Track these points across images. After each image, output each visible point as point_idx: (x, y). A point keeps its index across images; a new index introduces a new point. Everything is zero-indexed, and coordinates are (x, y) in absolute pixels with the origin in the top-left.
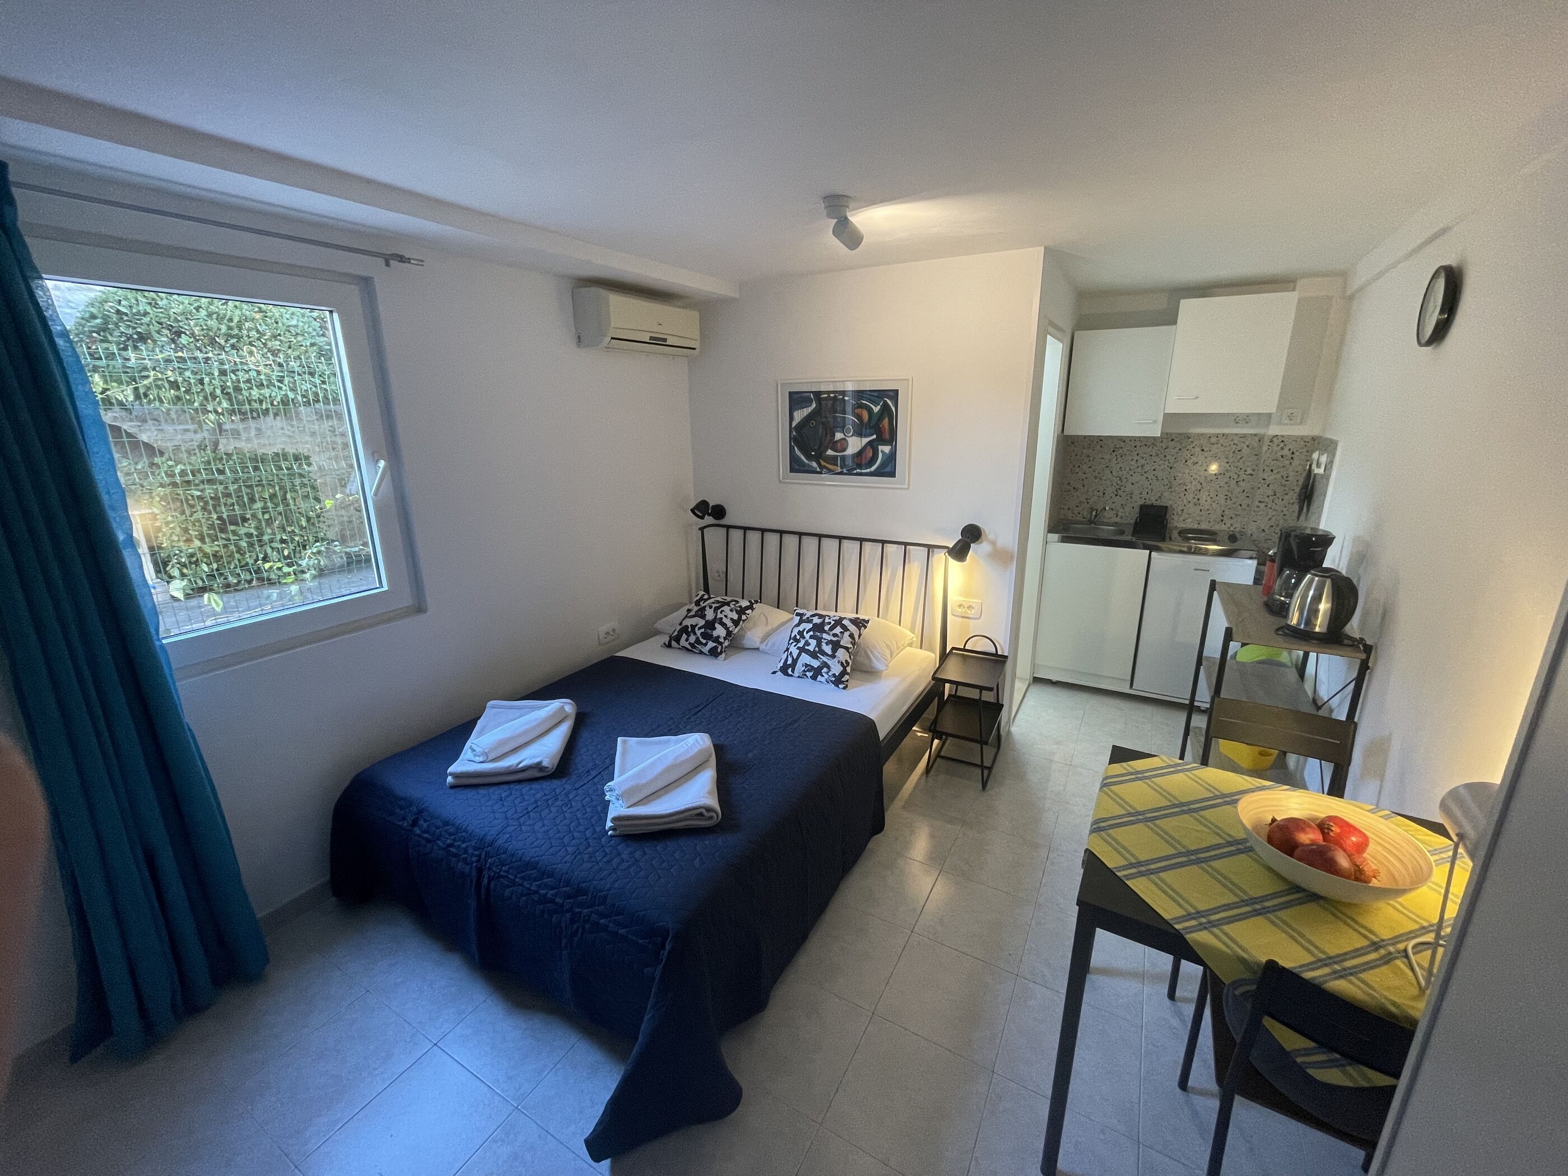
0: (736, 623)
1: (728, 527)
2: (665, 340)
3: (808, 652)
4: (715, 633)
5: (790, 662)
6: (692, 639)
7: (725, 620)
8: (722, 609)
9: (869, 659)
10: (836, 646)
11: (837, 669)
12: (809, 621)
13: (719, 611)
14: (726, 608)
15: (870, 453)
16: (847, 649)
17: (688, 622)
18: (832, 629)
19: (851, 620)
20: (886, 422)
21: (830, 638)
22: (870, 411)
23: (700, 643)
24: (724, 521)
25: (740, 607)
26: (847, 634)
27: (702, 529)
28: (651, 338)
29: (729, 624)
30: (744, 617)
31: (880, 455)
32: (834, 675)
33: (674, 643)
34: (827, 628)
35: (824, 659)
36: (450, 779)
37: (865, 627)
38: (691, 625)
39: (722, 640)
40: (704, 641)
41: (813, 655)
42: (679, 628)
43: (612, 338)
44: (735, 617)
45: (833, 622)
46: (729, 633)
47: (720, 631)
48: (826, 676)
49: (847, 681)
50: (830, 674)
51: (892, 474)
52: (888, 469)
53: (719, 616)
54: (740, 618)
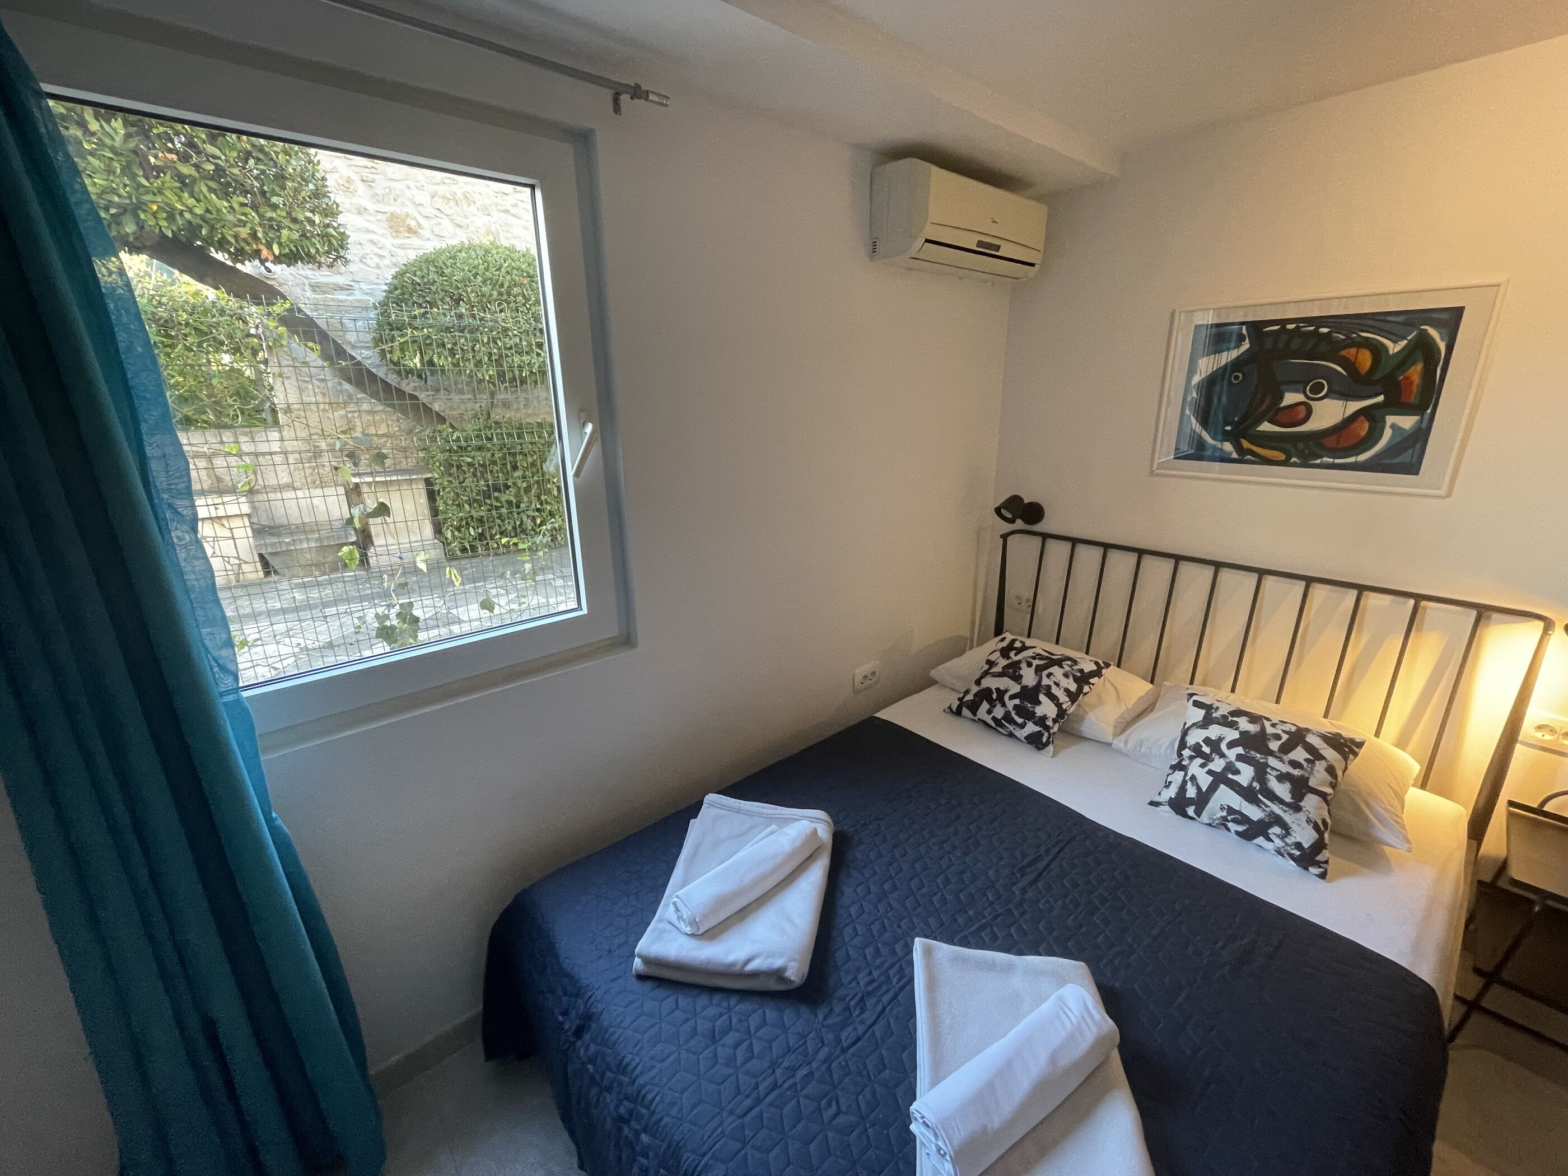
0: (1073, 697)
1: (1045, 536)
2: (997, 248)
3: (1234, 786)
4: (1039, 711)
5: (1191, 792)
6: (999, 712)
7: (1055, 690)
8: (1051, 670)
9: (1366, 820)
10: (1300, 787)
11: (1305, 836)
12: (1226, 722)
13: (1045, 673)
14: (1055, 670)
15: (1363, 427)
16: (1323, 795)
17: (991, 683)
18: (1287, 748)
19: (1325, 738)
20: (1415, 372)
21: (1285, 768)
22: (1377, 351)
23: (1012, 722)
24: (1038, 527)
25: (1081, 671)
26: (1320, 766)
27: (1005, 537)
28: (980, 244)
29: (1063, 698)
30: (1086, 689)
31: (1388, 433)
32: (1298, 846)
33: (966, 712)
34: (1274, 745)
35: (1276, 809)
36: (637, 962)
37: (1356, 754)
38: (997, 689)
39: (1049, 723)
40: (1020, 721)
41: (1248, 794)
42: (975, 689)
43: (927, 241)
44: (1073, 687)
45: (1285, 737)
46: (1062, 713)
47: (1046, 708)
48: (1278, 843)
49: (1326, 862)
50: (1290, 840)
51: (1413, 468)
52: (1405, 458)
53: (1045, 681)
54: (1080, 690)
